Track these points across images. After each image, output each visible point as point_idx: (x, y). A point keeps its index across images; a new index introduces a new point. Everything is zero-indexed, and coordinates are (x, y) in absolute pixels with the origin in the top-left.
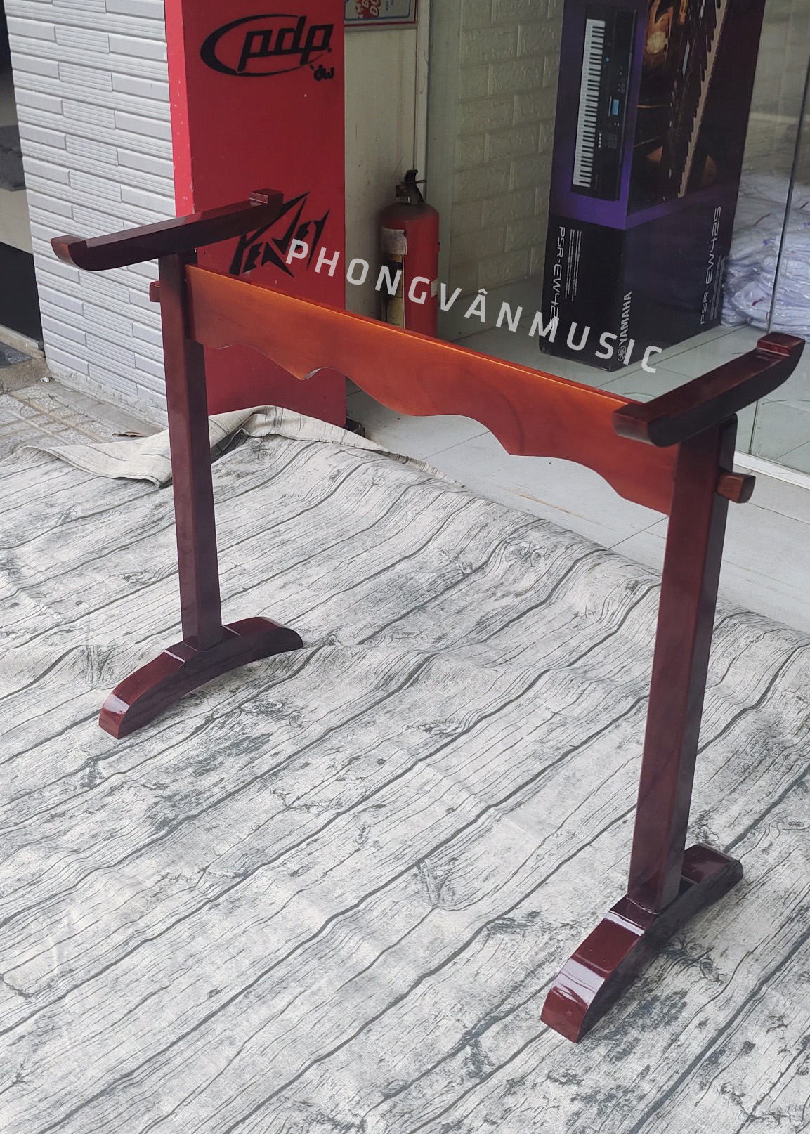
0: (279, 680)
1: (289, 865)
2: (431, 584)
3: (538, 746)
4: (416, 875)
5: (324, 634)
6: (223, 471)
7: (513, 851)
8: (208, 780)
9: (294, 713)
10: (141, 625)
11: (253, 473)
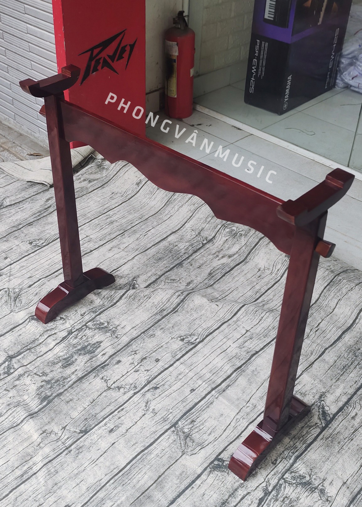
0: (106, 308)
1: (108, 425)
2: (186, 249)
3: (237, 350)
4: (174, 431)
5: (130, 279)
6: (82, 179)
7: (224, 416)
8: (69, 371)
9: (114, 329)
10: (37, 273)
11: (98, 179)
